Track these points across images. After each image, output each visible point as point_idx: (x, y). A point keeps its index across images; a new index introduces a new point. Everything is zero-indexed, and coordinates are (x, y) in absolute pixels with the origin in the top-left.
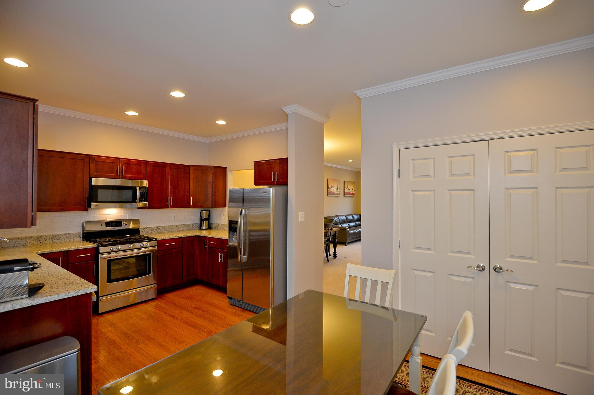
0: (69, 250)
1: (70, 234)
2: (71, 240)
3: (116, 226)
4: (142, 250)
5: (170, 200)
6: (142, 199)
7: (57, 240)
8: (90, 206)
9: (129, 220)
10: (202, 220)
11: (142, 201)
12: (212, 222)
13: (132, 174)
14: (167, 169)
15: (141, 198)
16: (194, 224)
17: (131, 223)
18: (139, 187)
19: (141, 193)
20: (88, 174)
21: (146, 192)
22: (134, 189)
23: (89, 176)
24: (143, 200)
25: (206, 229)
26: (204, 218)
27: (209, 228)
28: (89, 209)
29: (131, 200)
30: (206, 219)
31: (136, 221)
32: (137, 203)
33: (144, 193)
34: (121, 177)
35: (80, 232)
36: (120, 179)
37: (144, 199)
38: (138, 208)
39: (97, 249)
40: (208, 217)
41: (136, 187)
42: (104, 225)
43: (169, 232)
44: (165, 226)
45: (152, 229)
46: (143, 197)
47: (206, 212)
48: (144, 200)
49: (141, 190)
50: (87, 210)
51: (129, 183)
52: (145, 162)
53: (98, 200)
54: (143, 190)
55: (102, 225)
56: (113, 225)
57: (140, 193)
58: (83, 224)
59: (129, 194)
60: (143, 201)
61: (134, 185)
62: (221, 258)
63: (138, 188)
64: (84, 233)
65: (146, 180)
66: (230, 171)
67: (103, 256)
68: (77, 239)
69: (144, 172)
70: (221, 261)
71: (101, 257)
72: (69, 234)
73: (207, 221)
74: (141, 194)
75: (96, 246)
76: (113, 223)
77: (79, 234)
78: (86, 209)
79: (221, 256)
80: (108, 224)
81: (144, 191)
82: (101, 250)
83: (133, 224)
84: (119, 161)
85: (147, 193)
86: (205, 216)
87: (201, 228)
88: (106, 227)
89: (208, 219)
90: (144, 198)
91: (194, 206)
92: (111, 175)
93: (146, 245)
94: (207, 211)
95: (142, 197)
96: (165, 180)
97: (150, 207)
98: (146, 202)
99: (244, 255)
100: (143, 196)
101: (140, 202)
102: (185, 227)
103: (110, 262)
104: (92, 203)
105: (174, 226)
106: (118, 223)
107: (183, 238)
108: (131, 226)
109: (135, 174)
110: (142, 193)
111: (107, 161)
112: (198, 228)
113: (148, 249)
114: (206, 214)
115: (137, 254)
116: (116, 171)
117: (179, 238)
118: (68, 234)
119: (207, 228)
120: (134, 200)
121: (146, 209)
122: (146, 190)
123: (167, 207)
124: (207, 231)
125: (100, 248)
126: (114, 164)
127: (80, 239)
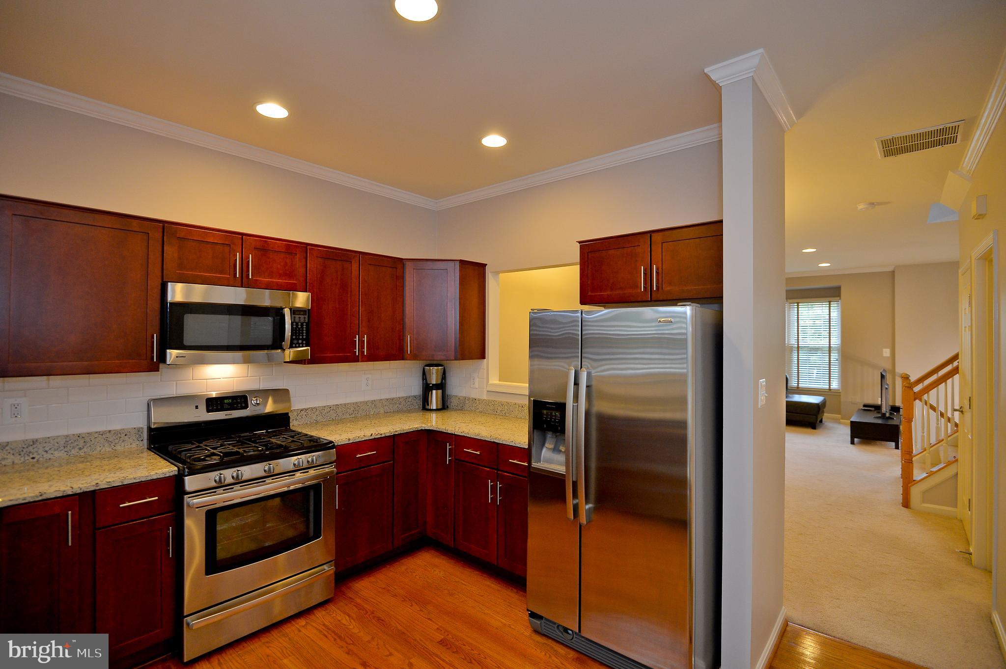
0: (98, 488)
1: (117, 433)
2: (118, 448)
3: (232, 407)
4: (299, 475)
5: (361, 342)
6: (296, 339)
7: (80, 449)
8: (162, 358)
9: (265, 393)
10: (427, 388)
11: (296, 344)
12: (449, 394)
13: (271, 275)
14: (355, 266)
15: (294, 337)
16: (409, 397)
17: (270, 400)
18: (291, 309)
19: (294, 324)
20: (159, 274)
21: (307, 321)
22: (277, 313)
23: (160, 278)
24: (300, 341)
25: (437, 410)
26: (433, 384)
27: (444, 406)
28: (160, 365)
29: (269, 342)
30: (438, 387)
31: (281, 394)
32: (284, 350)
33: (302, 325)
34: (244, 282)
35: (142, 426)
36: (242, 287)
37: (303, 339)
38: (285, 362)
39: (177, 481)
40: (442, 380)
41: (282, 309)
42: (203, 407)
43: (355, 417)
44: (348, 403)
45: (317, 413)
46: (299, 336)
47: (437, 370)
48: (302, 343)
49: (295, 317)
50: (156, 369)
51: (265, 298)
52: (305, 248)
53: (187, 342)
54: (300, 318)
55: (197, 407)
56: (226, 406)
57: (292, 323)
58: (149, 405)
59: (264, 327)
60: (299, 344)
61: (278, 304)
62: (493, 492)
63: (287, 312)
64: (150, 429)
65: (306, 291)
66: (492, 272)
67: (196, 501)
68: (134, 446)
69: (302, 270)
70: (494, 499)
71: (188, 505)
72: (113, 432)
73: (440, 392)
74: (294, 326)
75: (176, 473)
76: (226, 401)
77: (139, 430)
78: (153, 368)
79: (494, 488)
80: (213, 404)
81: (302, 320)
82: (191, 483)
83: (275, 402)
84: (240, 241)
85: (307, 324)
86: (434, 380)
87: (427, 407)
88: (208, 411)
89: (441, 386)
90: (303, 336)
91: (415, 357)
92: (219, 278)
93: (308, 462)
94: (440, 368)
95: (296, 336)
96: (349, 293)
97: (315, 359)
98: (306, 347)
99: (587, 502)
100: (299, 332)
101: (291, 347)
102: (391, 405)
103: (212, 516)
104: (168, 351)
105: (366, 403)
106: (238, 400)
107: (394, 439)
108: (270, 407)
109: (280, 276)
110: (297, 324)
111: (211, 240)
112: (417, 407)
113: (312, 472)
114: (437, 373)
115: (286, 489)
116: (232, 267)
117: (386, 437)
118: (110, 431)
119: (440, 407)
120: (277, 343)
121: (305, 364)
122: (306, 317)
123: (355, 359)
124: (440, 414)
125: (186, 478)
126: (227, 249)
127: (141, 444)
